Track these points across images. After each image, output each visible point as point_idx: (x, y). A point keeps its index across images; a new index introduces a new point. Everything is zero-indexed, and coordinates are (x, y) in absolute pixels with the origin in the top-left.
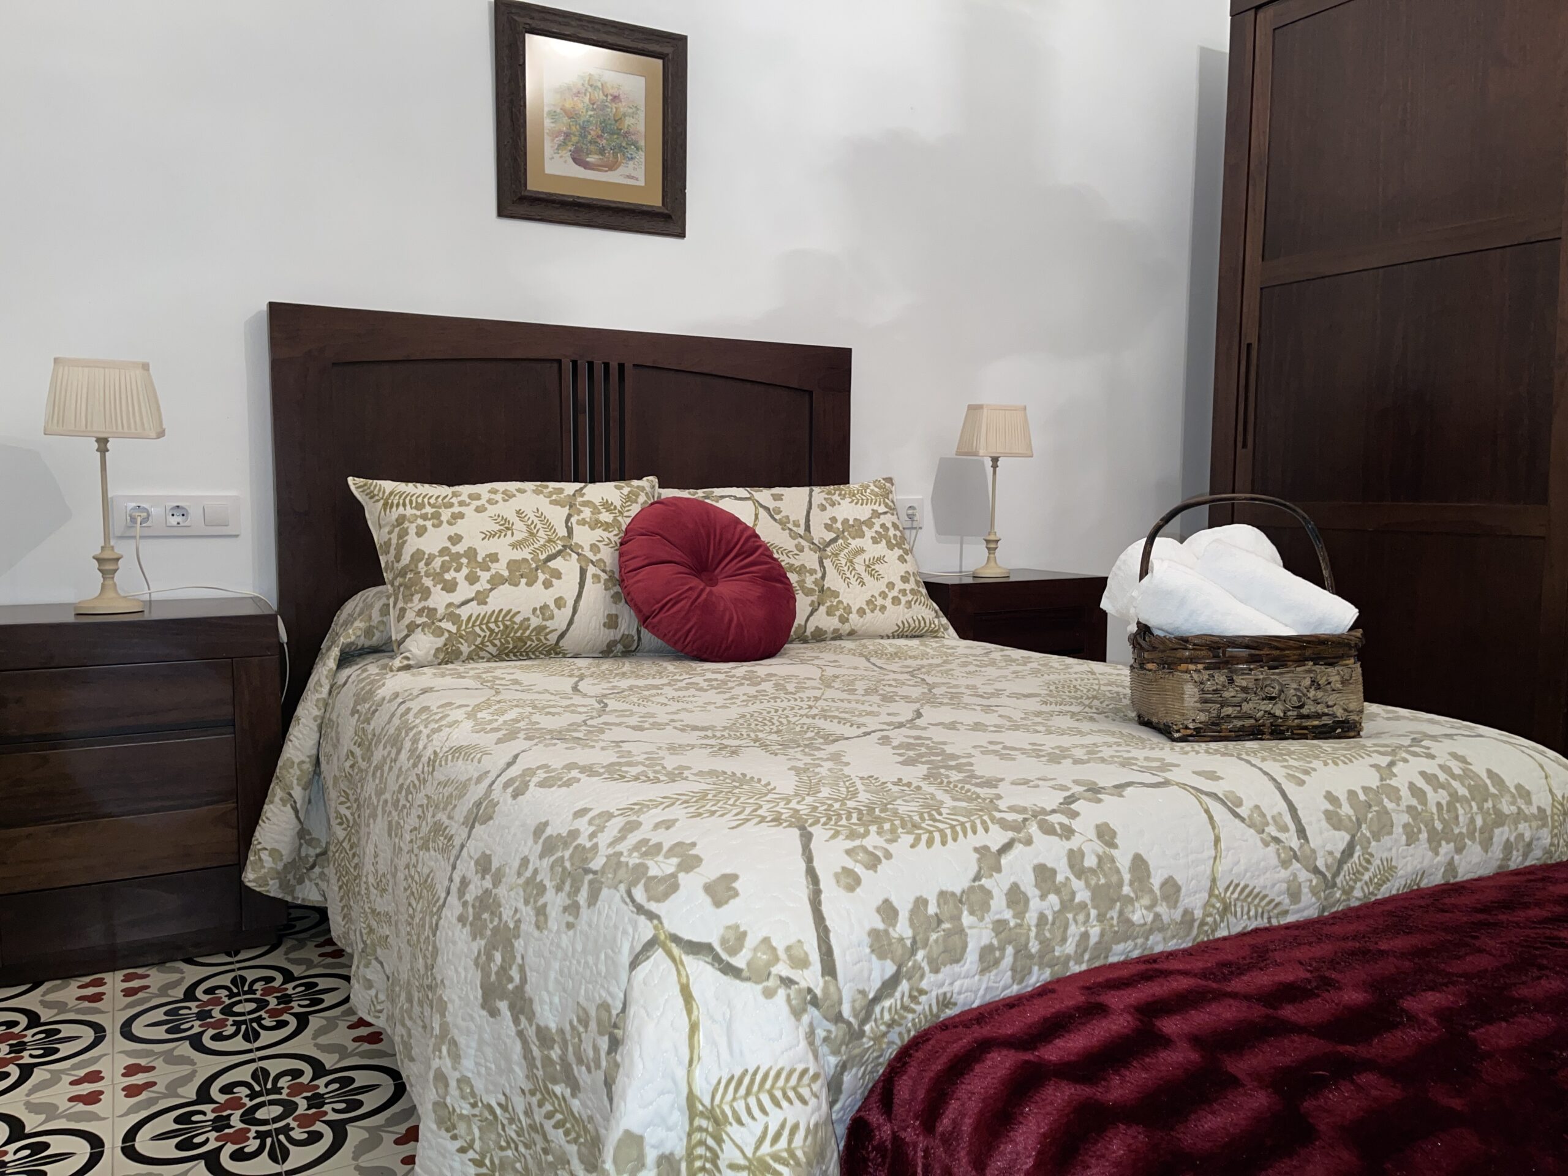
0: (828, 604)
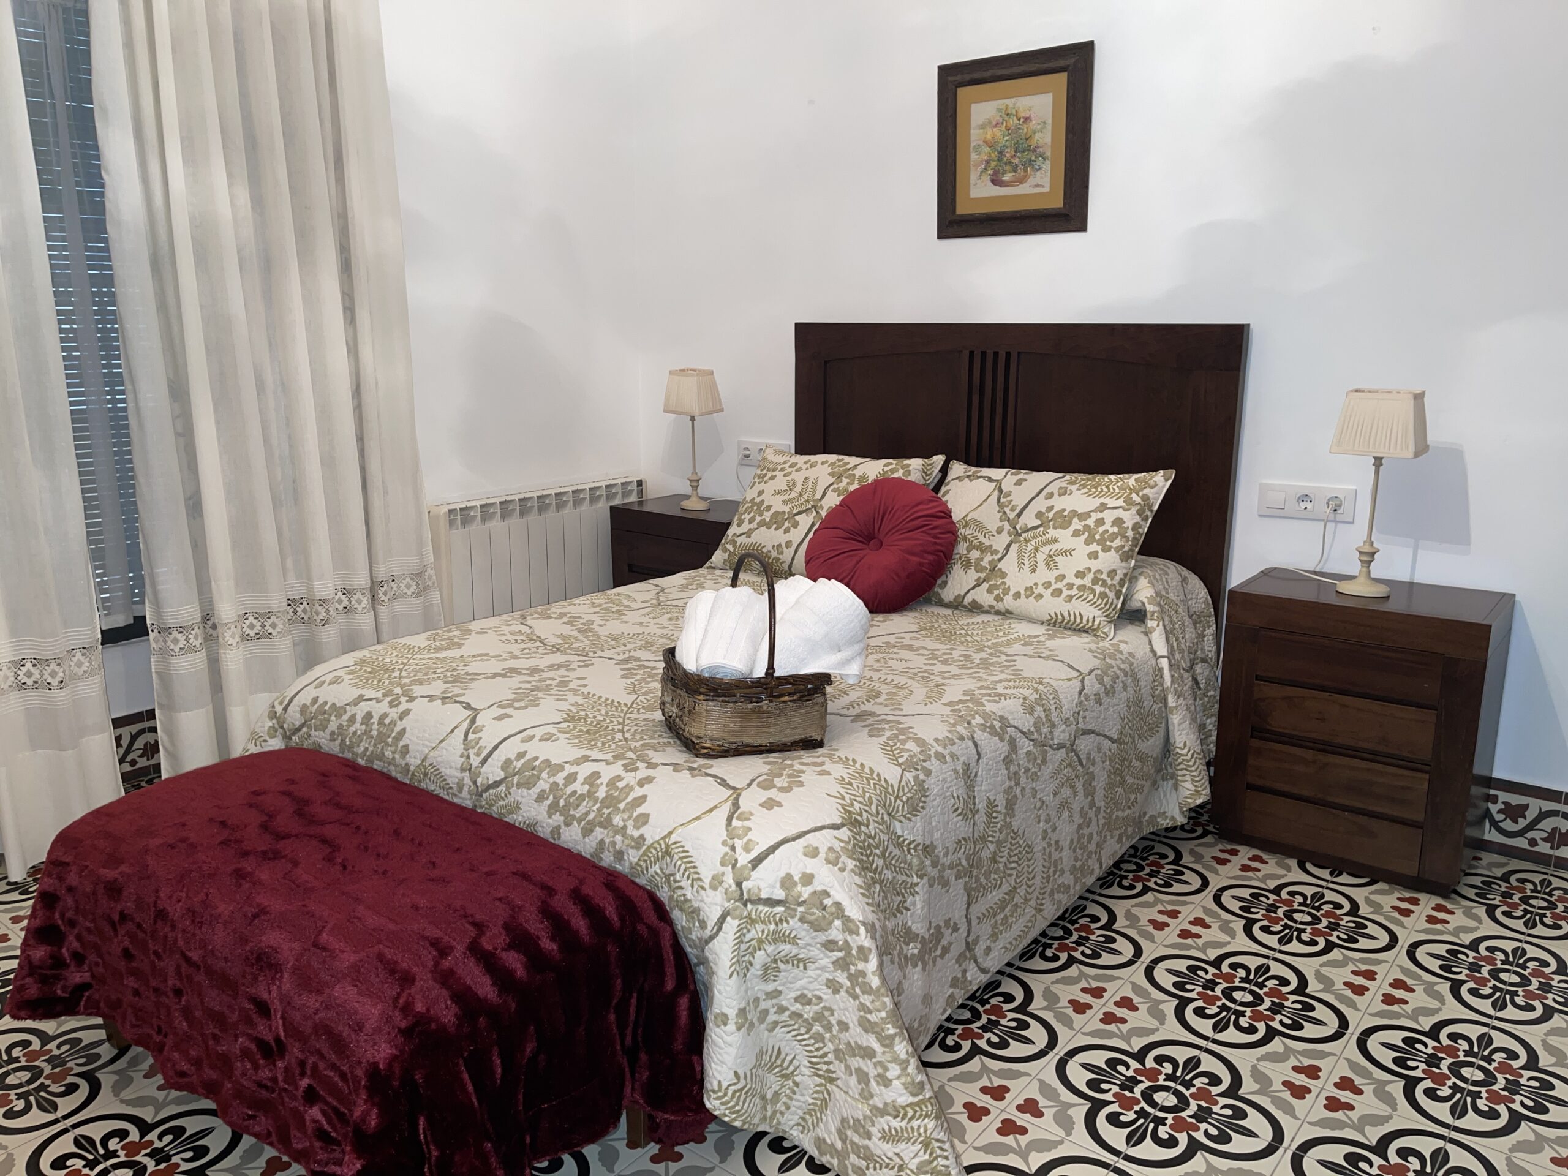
0: (993, 582)
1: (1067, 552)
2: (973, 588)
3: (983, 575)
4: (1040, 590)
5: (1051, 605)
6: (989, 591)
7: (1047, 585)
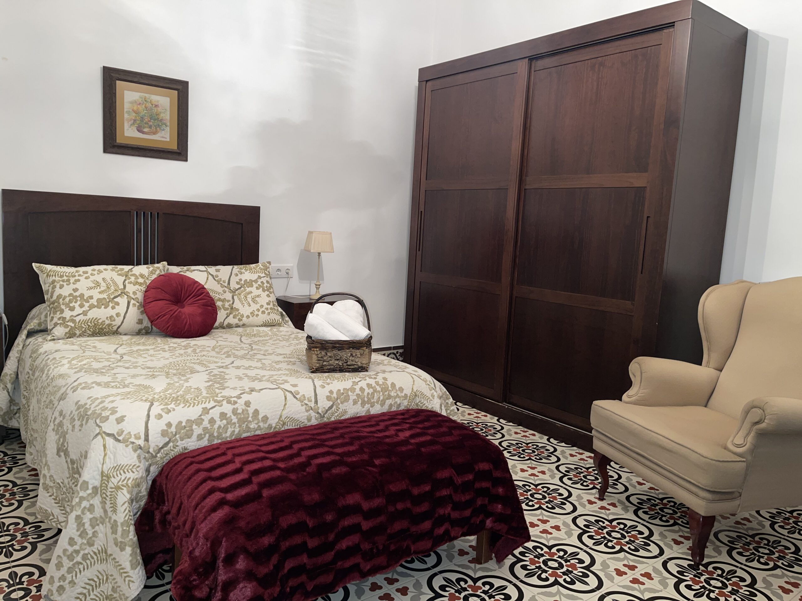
0: (234, 314)
1: (259, 296)
2: (226, 318)
3: (228, 311)
4: (256, 313)
5: (263, 318)
6: (234, 318)
7: (258, 310)
